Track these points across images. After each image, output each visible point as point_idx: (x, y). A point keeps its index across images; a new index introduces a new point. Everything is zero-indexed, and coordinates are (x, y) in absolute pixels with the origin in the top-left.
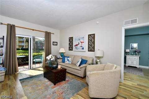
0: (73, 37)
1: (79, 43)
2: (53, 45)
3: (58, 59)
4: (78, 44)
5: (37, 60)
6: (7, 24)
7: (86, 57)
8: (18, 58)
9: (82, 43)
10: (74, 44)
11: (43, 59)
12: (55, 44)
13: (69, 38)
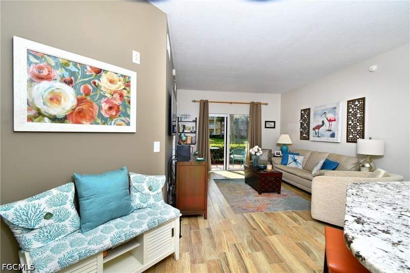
0: (309, 109)
1: (323, 122)
2: (266, 127)
3: (275, 156)
4: (321, 124)
5: (237, 157)
6: (199, 100)
7: (338, 155)
8: (212, 151)
9: (330, 121)
10: (312, 125)
11: (246, 156)
12: (271, 124)
13: (302, 110)
